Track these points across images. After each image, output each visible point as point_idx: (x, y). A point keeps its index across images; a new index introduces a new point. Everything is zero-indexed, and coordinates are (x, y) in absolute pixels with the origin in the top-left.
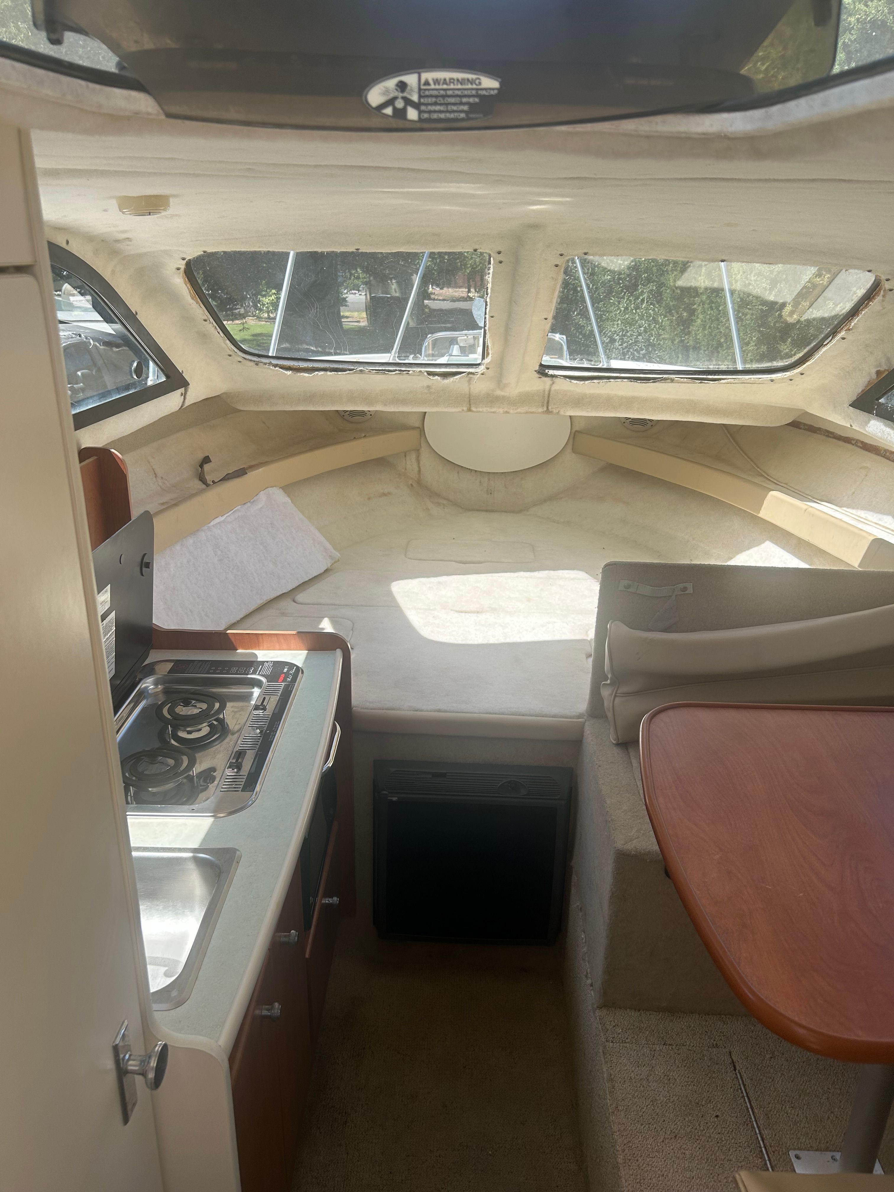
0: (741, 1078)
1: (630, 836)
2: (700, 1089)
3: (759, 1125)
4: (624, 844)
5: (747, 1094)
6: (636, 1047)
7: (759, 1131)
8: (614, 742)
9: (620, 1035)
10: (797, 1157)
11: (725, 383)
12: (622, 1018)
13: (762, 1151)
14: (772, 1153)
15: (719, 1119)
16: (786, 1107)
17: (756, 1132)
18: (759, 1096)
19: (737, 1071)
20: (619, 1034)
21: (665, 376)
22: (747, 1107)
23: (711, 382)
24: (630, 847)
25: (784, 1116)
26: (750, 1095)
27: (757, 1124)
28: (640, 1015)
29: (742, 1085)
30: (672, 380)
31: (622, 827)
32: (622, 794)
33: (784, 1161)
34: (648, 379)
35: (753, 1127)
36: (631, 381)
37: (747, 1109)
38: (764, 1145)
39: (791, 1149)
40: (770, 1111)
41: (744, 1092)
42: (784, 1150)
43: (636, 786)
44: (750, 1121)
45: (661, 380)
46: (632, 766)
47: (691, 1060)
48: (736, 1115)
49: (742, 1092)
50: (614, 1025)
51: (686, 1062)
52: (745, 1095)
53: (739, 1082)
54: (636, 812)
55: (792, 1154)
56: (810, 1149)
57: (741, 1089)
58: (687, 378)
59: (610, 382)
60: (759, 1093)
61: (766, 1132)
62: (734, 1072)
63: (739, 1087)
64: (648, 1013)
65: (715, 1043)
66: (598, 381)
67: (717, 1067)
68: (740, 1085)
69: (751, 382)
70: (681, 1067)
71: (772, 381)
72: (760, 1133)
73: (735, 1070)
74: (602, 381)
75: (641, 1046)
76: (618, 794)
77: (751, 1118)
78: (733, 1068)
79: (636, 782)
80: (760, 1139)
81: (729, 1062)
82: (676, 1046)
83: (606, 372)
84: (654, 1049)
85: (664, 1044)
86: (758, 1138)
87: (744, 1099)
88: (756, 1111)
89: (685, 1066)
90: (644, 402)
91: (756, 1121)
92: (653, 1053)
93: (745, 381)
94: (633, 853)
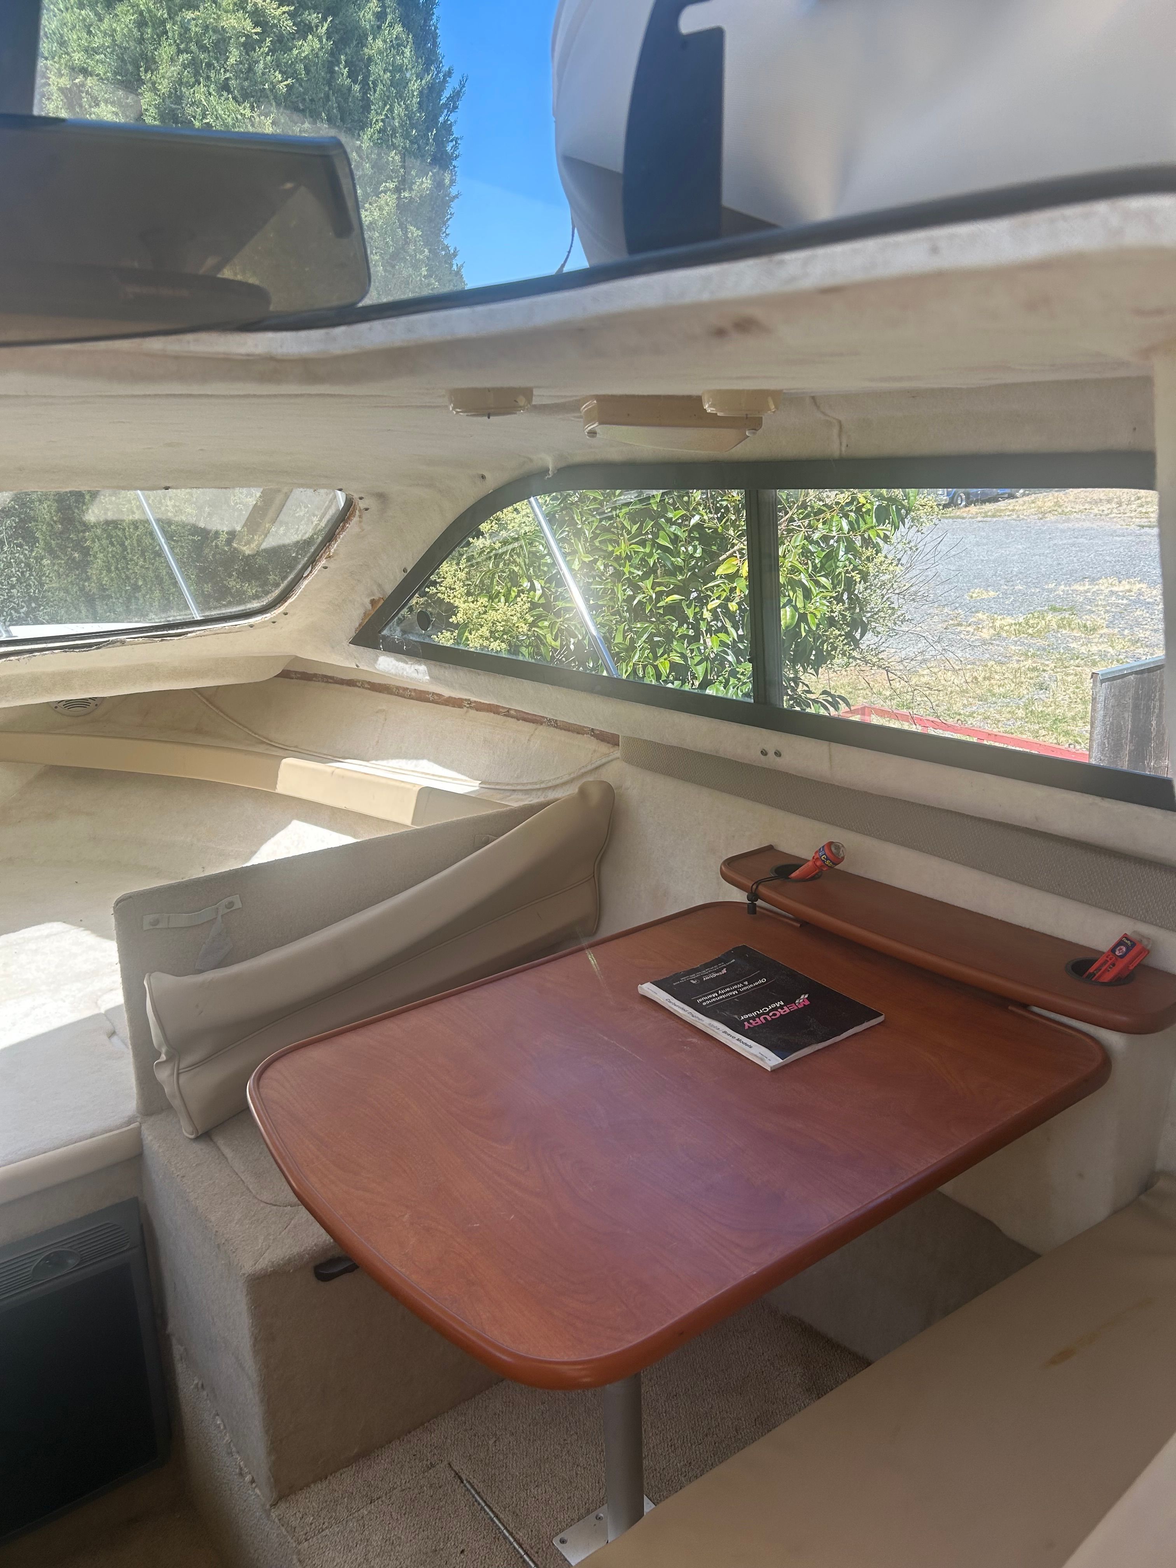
0: (473, 1487)
1: (258, 1250)
2: (433, 1531)
3: (511, 1530)
4: (255, 1264)
5: (485, 1502)
6: (338, 1527)
7: (513, 1537)
8: (192, 1137)
9: (313, 1525)
10: (563, 1541)
11: (193, 637)
12: (307, 1500)
13: (524, 1561)
14: (536, 1555)
15: (465, 1553)
16: (530, 1491)
17: (510, 1541)
18: (498, 1497)
19: (465, 1482)
20: (311, 1524)
21: (111, 639)
22: (491, 1517)
23: (176, 638)
24: (264, 1263)
25: (533, 1502)
26: (489, 1500)
27: (508, 1531)
28: (330, 1483)
29: (476, 1496)
30: (123, 643)
31: (243, 1243)
32: (227, 1200)
33: (551, 1555)
34: (90, 646)
35: (505, 1538)
36: (66, 652)
37: (492, 1520)
38: (524, 1551)
39: (554, 1537)
40: (516, 1506)
41: (481, 1501)
42: (546, 1542)
43: (241, 1182)
44: (500, 1533)
45: (108, 644)
46: (226, 1158)
47: (409, 1502)
48: (482, 1536)
49: (479, 1504)
50: (301, 1516)
51: (404, 1508)
52: (483, 1504)
53: (471, 1494)
54: (254, 1216)
55: (556, 1542)
56: (572, 1523)
57: (476, 1501)
58: (141, 637)
59: (35, 656)
60: (497, 1493)
61: (521, 1534)
62: (462, 1485)
63: (474, 1500)
64: (338, 1474)
65: (429, 1463)
66: (17, 658)
67: (441, 1491)
68: (473, 1497)
69: (226, 631)
70: (401, 1517)
71: (251, 626)
72: (515, 1540)
73: (462, 1482)
74: (22, 657)
75: (344, 1522)
76: (221, 1204)
77: (499, 1528)
78: (459, 1480)
79: (239, 1177)
80: (517, 1547)
81: (453, 1476)
82: (386, 1495)
83: (25, 645)
84: (361, 1515)
85: (371, 1503)
86: (515, 1548)
87: (484, 1510)
88: (501, 1516)
89: (405, 1514)
90: (88, 676)
91: (506, 1528)
92: (361, 1522)
93: (218, 631)
94: (270, 1269)
